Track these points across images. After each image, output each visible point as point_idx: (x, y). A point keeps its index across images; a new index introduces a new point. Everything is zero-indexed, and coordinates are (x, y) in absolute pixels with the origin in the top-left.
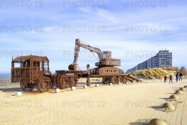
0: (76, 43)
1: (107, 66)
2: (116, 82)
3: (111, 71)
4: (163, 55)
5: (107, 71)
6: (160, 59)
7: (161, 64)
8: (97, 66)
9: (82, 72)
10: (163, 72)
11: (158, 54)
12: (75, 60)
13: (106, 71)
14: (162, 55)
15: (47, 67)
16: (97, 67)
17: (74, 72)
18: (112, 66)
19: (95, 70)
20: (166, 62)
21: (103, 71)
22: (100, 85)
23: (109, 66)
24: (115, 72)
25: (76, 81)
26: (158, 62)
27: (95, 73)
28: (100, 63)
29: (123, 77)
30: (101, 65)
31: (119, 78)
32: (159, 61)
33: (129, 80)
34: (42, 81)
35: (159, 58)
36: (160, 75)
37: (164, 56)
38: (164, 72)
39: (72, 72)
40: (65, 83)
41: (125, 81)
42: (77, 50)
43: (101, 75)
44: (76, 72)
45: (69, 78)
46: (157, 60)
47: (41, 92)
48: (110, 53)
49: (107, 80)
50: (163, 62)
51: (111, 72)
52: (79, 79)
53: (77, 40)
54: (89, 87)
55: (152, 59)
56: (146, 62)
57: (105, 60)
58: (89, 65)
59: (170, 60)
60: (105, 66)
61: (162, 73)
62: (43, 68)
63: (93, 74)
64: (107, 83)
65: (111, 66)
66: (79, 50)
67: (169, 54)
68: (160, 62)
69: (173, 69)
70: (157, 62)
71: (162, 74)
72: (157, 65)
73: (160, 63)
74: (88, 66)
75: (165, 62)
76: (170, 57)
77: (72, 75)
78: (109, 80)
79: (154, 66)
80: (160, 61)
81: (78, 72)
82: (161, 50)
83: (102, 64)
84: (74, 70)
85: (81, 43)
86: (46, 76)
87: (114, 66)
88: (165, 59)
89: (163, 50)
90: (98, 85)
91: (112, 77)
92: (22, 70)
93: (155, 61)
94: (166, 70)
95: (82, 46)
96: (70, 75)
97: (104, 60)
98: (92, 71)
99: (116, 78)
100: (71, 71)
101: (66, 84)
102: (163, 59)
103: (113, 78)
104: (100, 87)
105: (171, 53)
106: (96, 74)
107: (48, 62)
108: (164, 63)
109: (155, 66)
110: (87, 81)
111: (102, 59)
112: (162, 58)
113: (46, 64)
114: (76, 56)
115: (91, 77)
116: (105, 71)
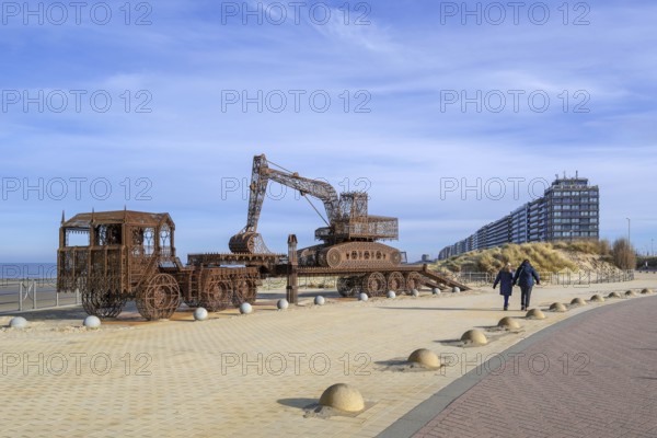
0: (254, 169)
1: (353, 239)
2: (381, 290)
3: (367, 255)
4: (568, 194)
5: (354, 254)
6: (558, 211)
7: (559, 227)
8: (322, 238)
9: (271, 258)
10: (552, 257)
11: (549, 193)
12: (251, 223)
13: (350, 258)
14: (565, 194)
15: (168, 244)
16: (322, 242)
17: (247, 259)
18: (370, 240)
19: (313, 253)
20: (577, 221)
21: (338, 256)
22: (328, 300)
23: (358, 240)
24: (379, 257)
25: (252, 287)
26: (548, 222)
27: (314, 262)
28: (332, 229)
29: (405, 273)
30: (334, 236)
31: (391, 277)
32: (552, 218)
33: (427, 285)
34: (154, 286)
35: (552, 205)
36: (542, 266)
37: (570, 197)
38: (557, 258)
39: (241, 258)
40: (218, 293)
41: (413, 286)
42: (257, 189)
43: (332, 267)
44: (254, 258)
45: (232, 277)
46: (546, 213)
47: (149, 319)
48: (364, 197)
49: (353, 285)
50: (568, 221)
51: (367, 258)
52: (264, 281)
53: (257, 159)
54: (293, 305)
55: (529, 211)
56: (508, 221)
57: (346, 220)
58: (294, 237)
59: (591, 214)
60: (346, 239)
61: (550, 260)
62: (158, 248)
63: (309, 265)
64: (352, 295)
65: (365, 240)
66: (264, 190)
67: (589, 190)
68: (555, 221)
69: (588, 249)
70: (546, 219)
71: (549, 264)
72: (546, 232)
73: (558, 224)
74: (292, 239)
75: (573, 221)
76: (593, 204)
77: (240, 269)
78: (361, 284)
79: (536, 236)
80: (558, 218)
81: (260, 258)
82: (561, 177)
83: (339, 232)
84: (248, 251)
85: (271, 167)
86: (162, 270)
87: (376, 238)
88: (576, 211)
89: (568, 177)
90: (322, 300)
91: (368, 273)
92: (95, 254)
93: (540, 215)
94: (566, 249)
95: (274, 178)
96: (235, 270)
97: (342, 221)
98: (303, 255)
99: (381, 278)
100: (237, 255)
101: (223, 296)
102: (567, 211)
103: (371, 278)
104: (328, 306)
105: (596, 189)
106: (317, 264)
107: (172, 229)
108: (571, 225)
109: (541, 234)
110: (289, 288)
111: (338, 215)
112: (564, 207)
113: (164, 234)
114: (254, 209)
115: (300, 275)
116: (348, 255)
